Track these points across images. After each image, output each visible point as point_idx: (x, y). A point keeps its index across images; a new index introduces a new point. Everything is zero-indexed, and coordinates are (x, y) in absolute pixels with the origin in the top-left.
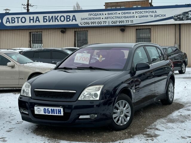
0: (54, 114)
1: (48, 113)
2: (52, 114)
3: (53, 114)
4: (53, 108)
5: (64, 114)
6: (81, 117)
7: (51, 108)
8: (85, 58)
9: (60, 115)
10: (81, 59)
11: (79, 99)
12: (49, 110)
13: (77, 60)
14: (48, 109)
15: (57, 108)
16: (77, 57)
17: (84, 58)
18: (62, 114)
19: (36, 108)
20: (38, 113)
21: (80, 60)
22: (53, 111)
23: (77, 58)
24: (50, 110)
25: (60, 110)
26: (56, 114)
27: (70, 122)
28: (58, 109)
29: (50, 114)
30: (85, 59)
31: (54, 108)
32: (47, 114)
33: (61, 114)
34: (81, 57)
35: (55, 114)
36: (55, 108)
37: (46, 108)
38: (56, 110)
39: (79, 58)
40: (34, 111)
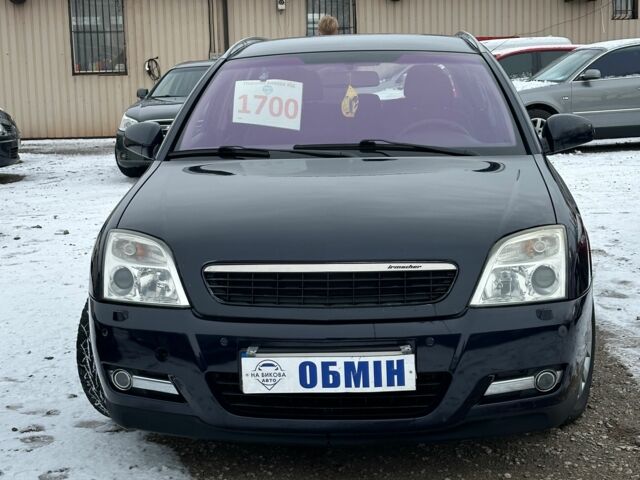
0: (366, 384)
1: (326, 384)
2: (353, 389)
3: (357, 385)
4: (356, 358)
5: (418, 381)
6: (496, 388)
7: (349, 360)
8: (281, 103)
9: (396, 388)
10: (261, 106)
11: (477, 300)
12: (331, 368)
13: (245, 110)
14: (325, 365)
15: (384, 358)
16: (244, 98)
17: (276, 103)
18: (410, 384)
19: (249, 364)
20: (263, 390)
21: (258, 112)
22: (355, 373)
23: (245, 104)
24: (340, 369)
25: (401, 363)
26: (378, 383)
27: (444, 420)
28: (390, 358)
29: (342, 389)
30: (283, 107)
31: (363, 359)
32: (319, 389)
33: (401, 382)
34: (265, 99)
35: (372, 389)
36: (370, 358)
37: (318, 359)
38: (377, 365)
39: (253, 104)
40: (236, 377)
